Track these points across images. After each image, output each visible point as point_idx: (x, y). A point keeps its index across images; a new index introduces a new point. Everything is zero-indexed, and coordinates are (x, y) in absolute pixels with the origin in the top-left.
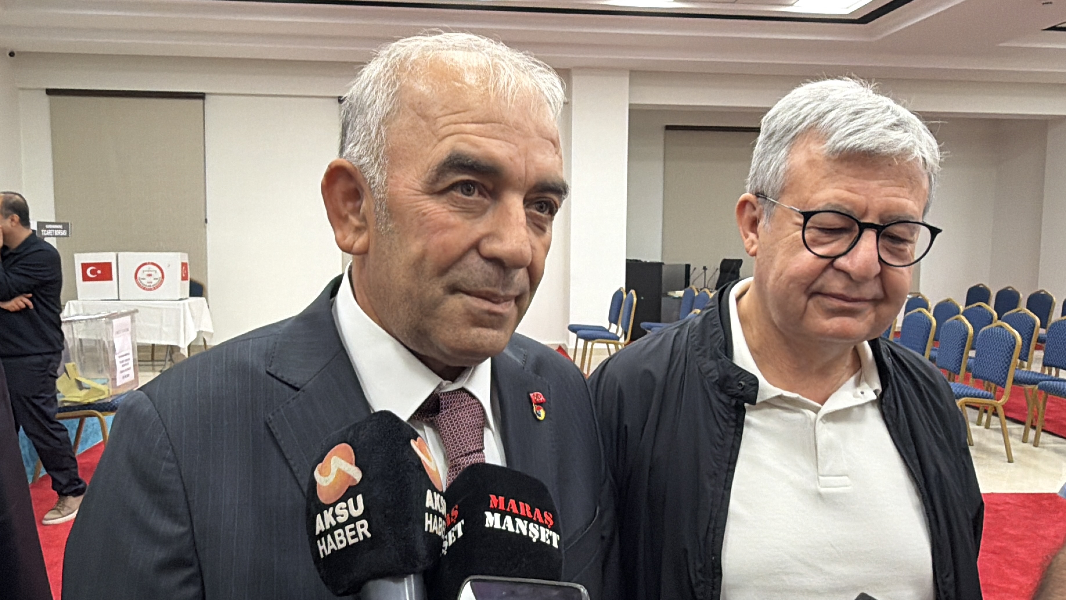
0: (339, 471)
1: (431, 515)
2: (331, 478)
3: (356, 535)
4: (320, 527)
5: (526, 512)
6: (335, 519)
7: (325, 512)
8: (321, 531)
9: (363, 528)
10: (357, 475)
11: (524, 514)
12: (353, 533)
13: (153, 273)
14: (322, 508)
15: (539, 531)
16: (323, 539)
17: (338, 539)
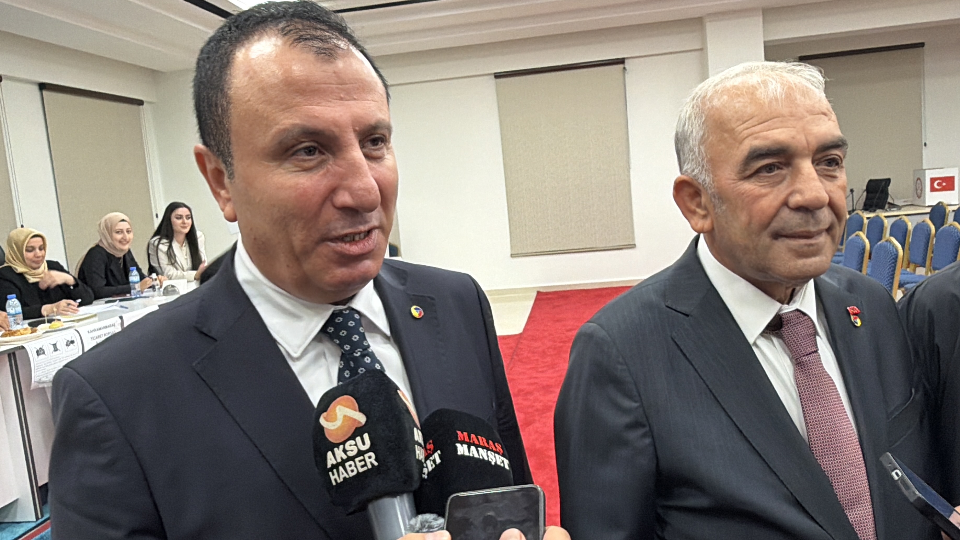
0: (345, 416)
2: (338, 423)
4: (331, 460)
7: (336, 449)
8: (332, 465)
10: (362, 419)
11: (483, 445)
12: (363, 463)
14: (332, 447)
15: (495, 457)
16: (335, 471)
17: (349, 469)
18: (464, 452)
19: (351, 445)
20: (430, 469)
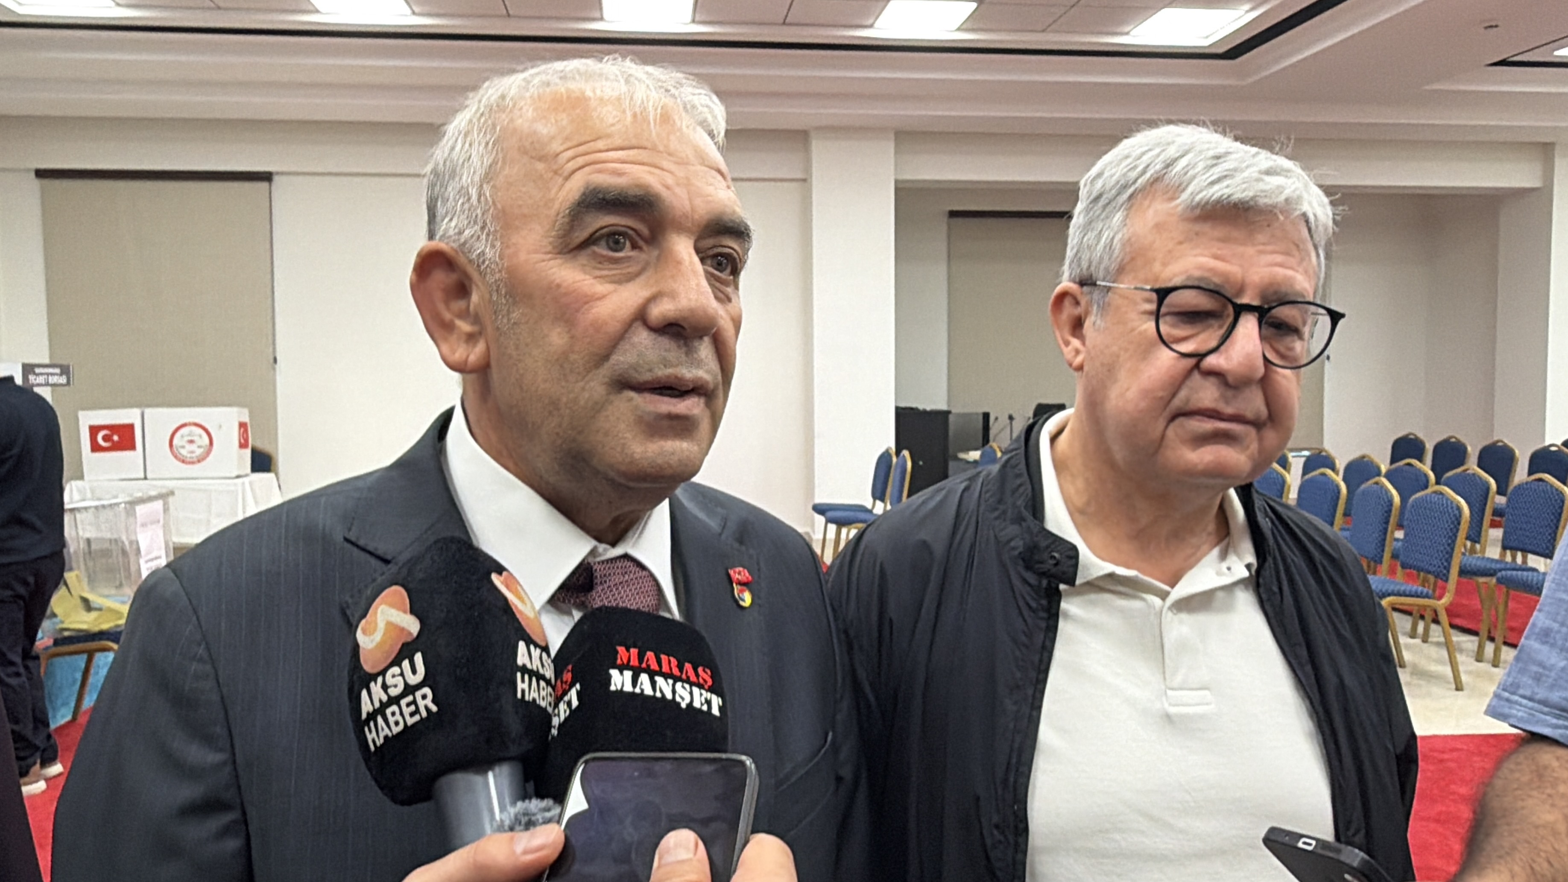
0: (389, 624)
1: (526, 677)
2: (379, 636)
3: (417, 711)
4: (366, 707)
5: (671, 669)
6: (386, 691)
7: (372, 684)
8: (368, 714)
9: (426, 700)
10: (413, 626)
11: (669, 671)
12: (413, 708)
13: (195, 438)
14: (367, 679)
15: (691, 693)
16: (372, 724)
17: (391, 720)
18: (622, 686)
19: (394, 676)
20: (562, 717)
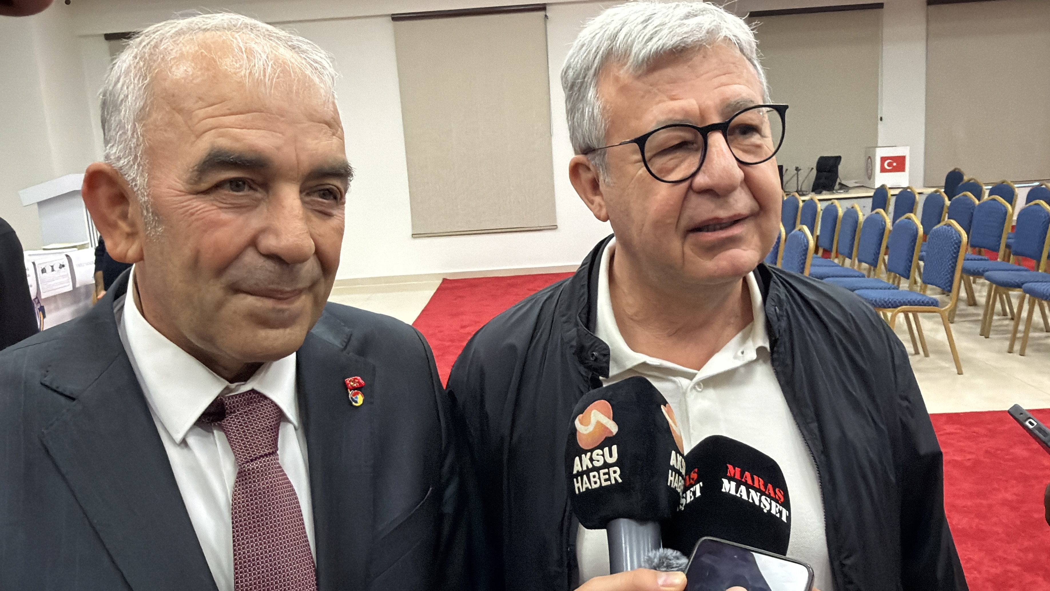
0: (598, 422)
1: (674, 473)
2: (591, 428)
3: (609, 479)
4: (577, 468)
5: (759, 485)
6: (592, 462)
7: (583, 456)
8: (578, 471)
9: (615, 474)
10: (614, 428)
12: (607, 476)
14: (580, 452)
15: (770, 504)
16: (579, 478)
17: (592, 480)
18: (730, 490)
19: (598, 455)
20: (689, 500)
